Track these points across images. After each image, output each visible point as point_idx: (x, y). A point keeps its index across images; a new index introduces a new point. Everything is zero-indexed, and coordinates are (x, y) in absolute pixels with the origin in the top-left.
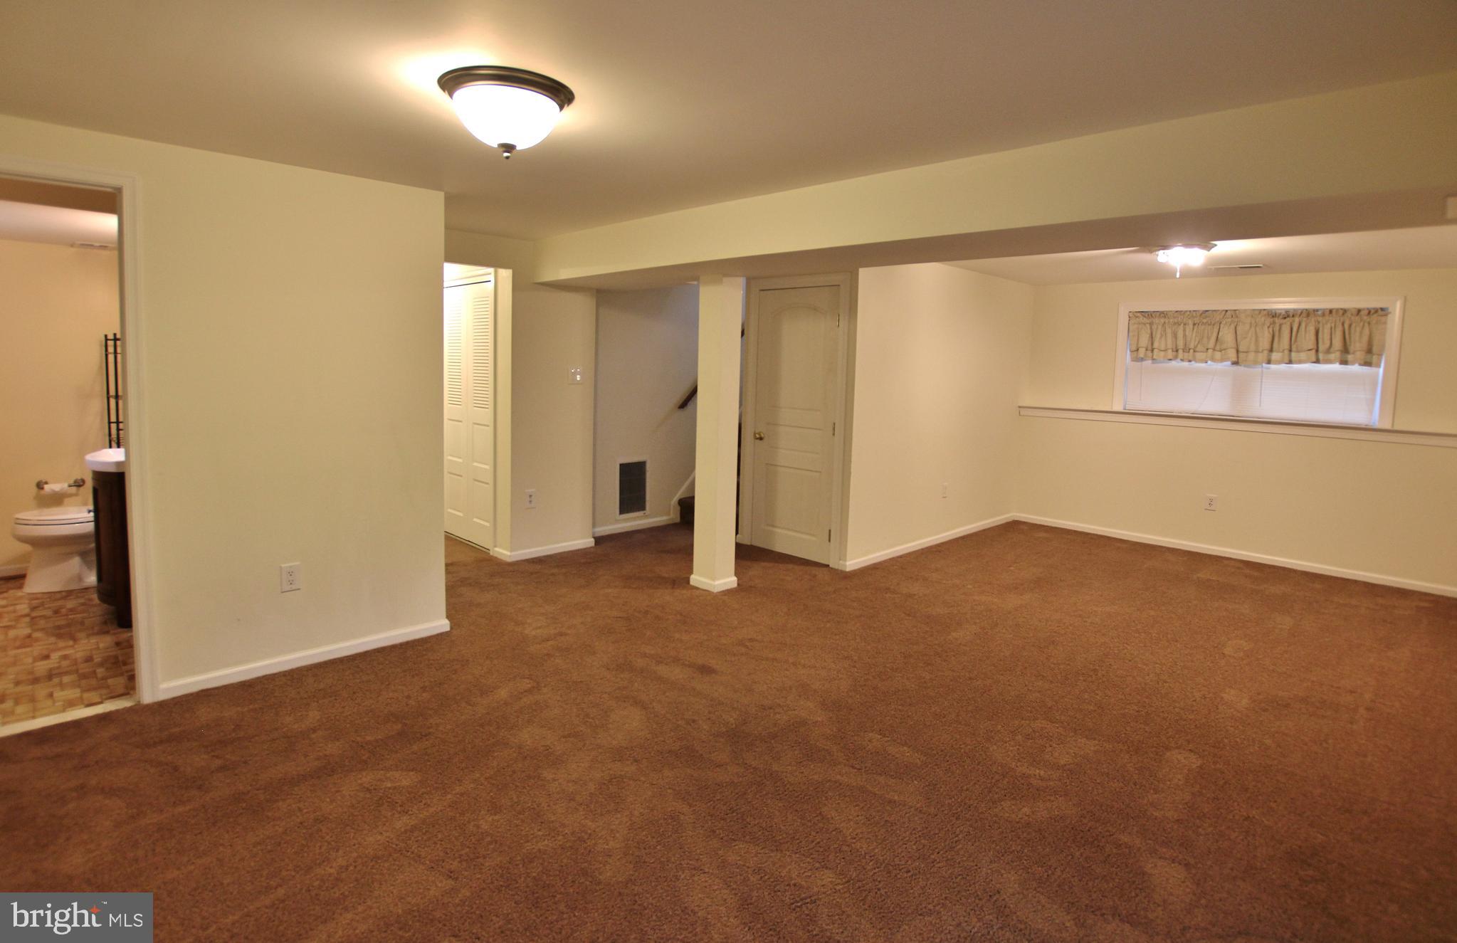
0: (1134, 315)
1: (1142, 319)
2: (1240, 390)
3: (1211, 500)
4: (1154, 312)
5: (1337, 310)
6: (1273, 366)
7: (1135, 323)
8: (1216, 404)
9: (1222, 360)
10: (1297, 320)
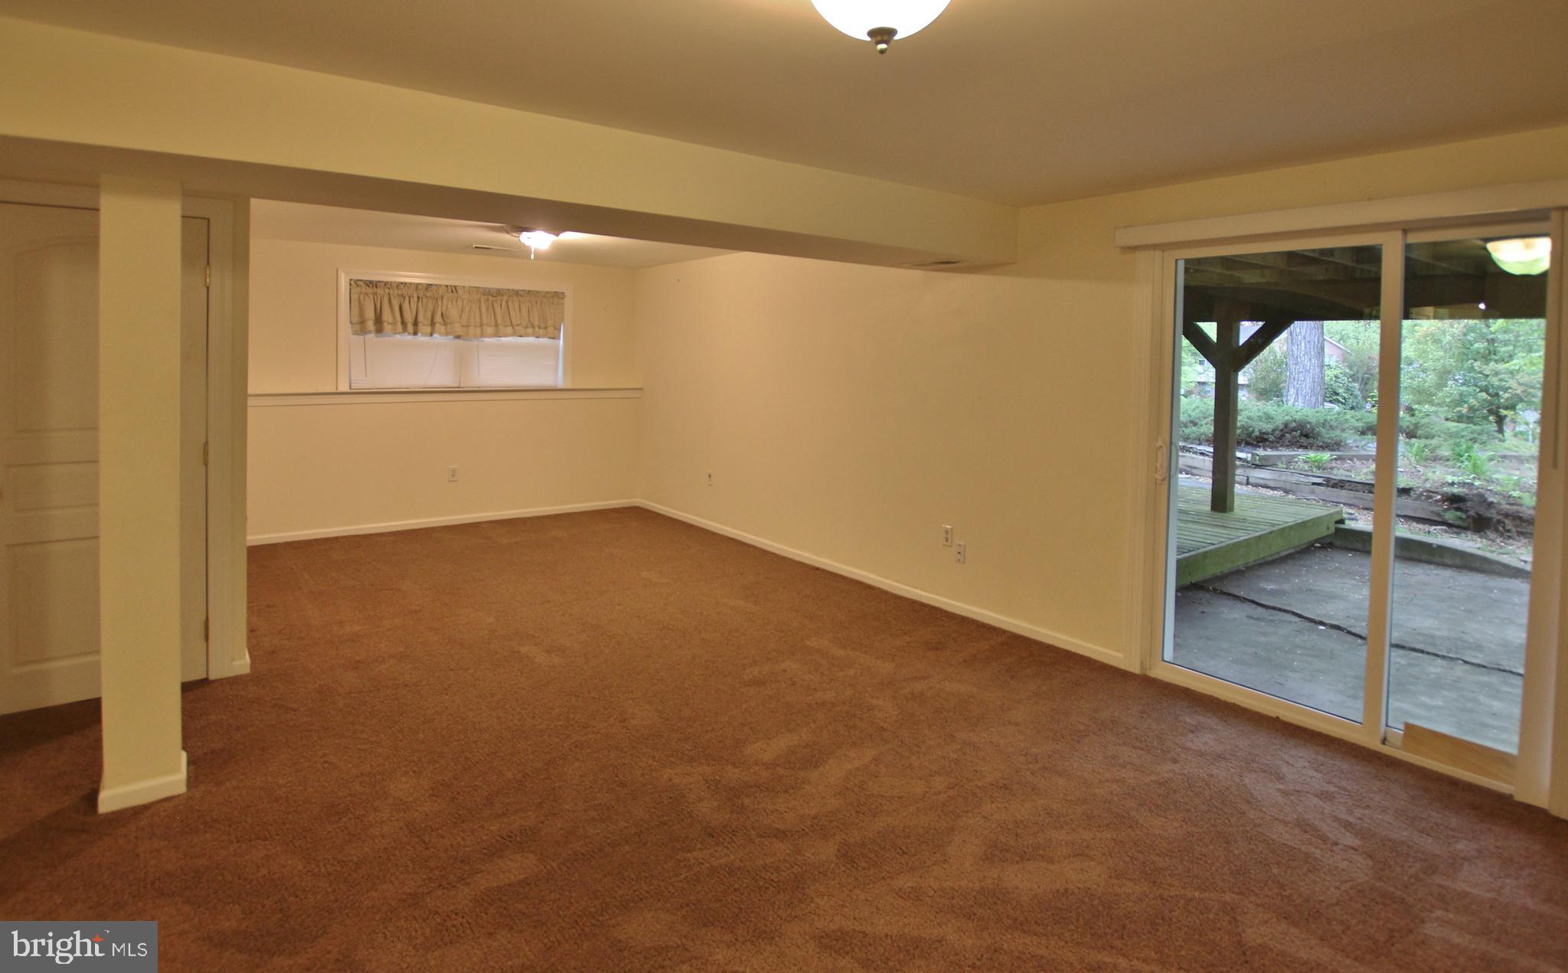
0: (354, 283)
1: (364, 289)
2: (462, 362)
3: (454, 471)
4: (379, 282)
5: (534, 291)
6: (486, 340)
7: (356, 293)
8: (440, 376)
9: (447, 334)
10: (505, 298)
